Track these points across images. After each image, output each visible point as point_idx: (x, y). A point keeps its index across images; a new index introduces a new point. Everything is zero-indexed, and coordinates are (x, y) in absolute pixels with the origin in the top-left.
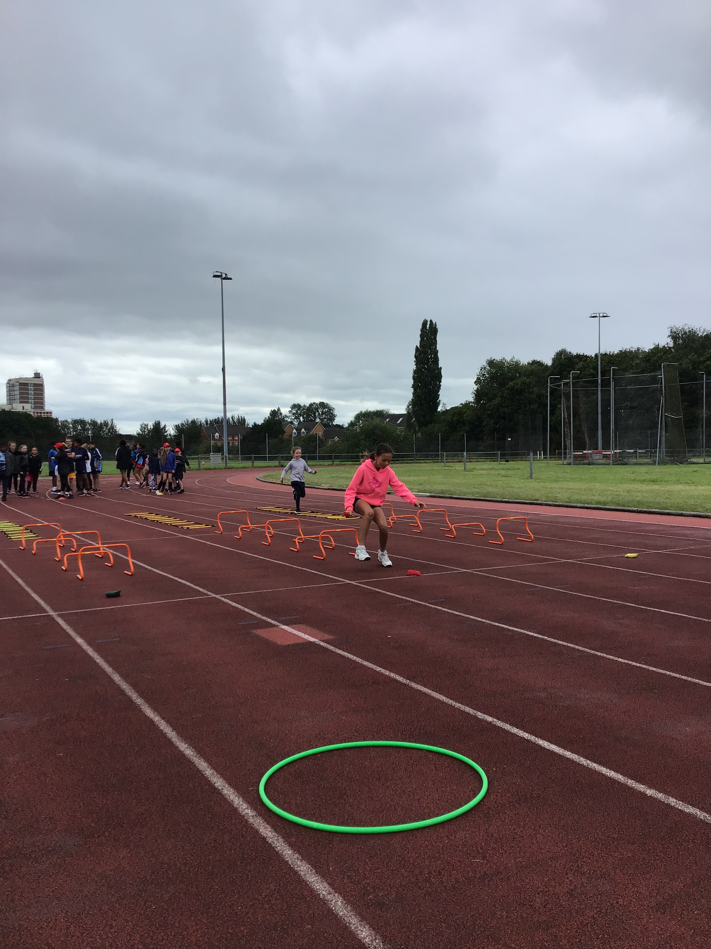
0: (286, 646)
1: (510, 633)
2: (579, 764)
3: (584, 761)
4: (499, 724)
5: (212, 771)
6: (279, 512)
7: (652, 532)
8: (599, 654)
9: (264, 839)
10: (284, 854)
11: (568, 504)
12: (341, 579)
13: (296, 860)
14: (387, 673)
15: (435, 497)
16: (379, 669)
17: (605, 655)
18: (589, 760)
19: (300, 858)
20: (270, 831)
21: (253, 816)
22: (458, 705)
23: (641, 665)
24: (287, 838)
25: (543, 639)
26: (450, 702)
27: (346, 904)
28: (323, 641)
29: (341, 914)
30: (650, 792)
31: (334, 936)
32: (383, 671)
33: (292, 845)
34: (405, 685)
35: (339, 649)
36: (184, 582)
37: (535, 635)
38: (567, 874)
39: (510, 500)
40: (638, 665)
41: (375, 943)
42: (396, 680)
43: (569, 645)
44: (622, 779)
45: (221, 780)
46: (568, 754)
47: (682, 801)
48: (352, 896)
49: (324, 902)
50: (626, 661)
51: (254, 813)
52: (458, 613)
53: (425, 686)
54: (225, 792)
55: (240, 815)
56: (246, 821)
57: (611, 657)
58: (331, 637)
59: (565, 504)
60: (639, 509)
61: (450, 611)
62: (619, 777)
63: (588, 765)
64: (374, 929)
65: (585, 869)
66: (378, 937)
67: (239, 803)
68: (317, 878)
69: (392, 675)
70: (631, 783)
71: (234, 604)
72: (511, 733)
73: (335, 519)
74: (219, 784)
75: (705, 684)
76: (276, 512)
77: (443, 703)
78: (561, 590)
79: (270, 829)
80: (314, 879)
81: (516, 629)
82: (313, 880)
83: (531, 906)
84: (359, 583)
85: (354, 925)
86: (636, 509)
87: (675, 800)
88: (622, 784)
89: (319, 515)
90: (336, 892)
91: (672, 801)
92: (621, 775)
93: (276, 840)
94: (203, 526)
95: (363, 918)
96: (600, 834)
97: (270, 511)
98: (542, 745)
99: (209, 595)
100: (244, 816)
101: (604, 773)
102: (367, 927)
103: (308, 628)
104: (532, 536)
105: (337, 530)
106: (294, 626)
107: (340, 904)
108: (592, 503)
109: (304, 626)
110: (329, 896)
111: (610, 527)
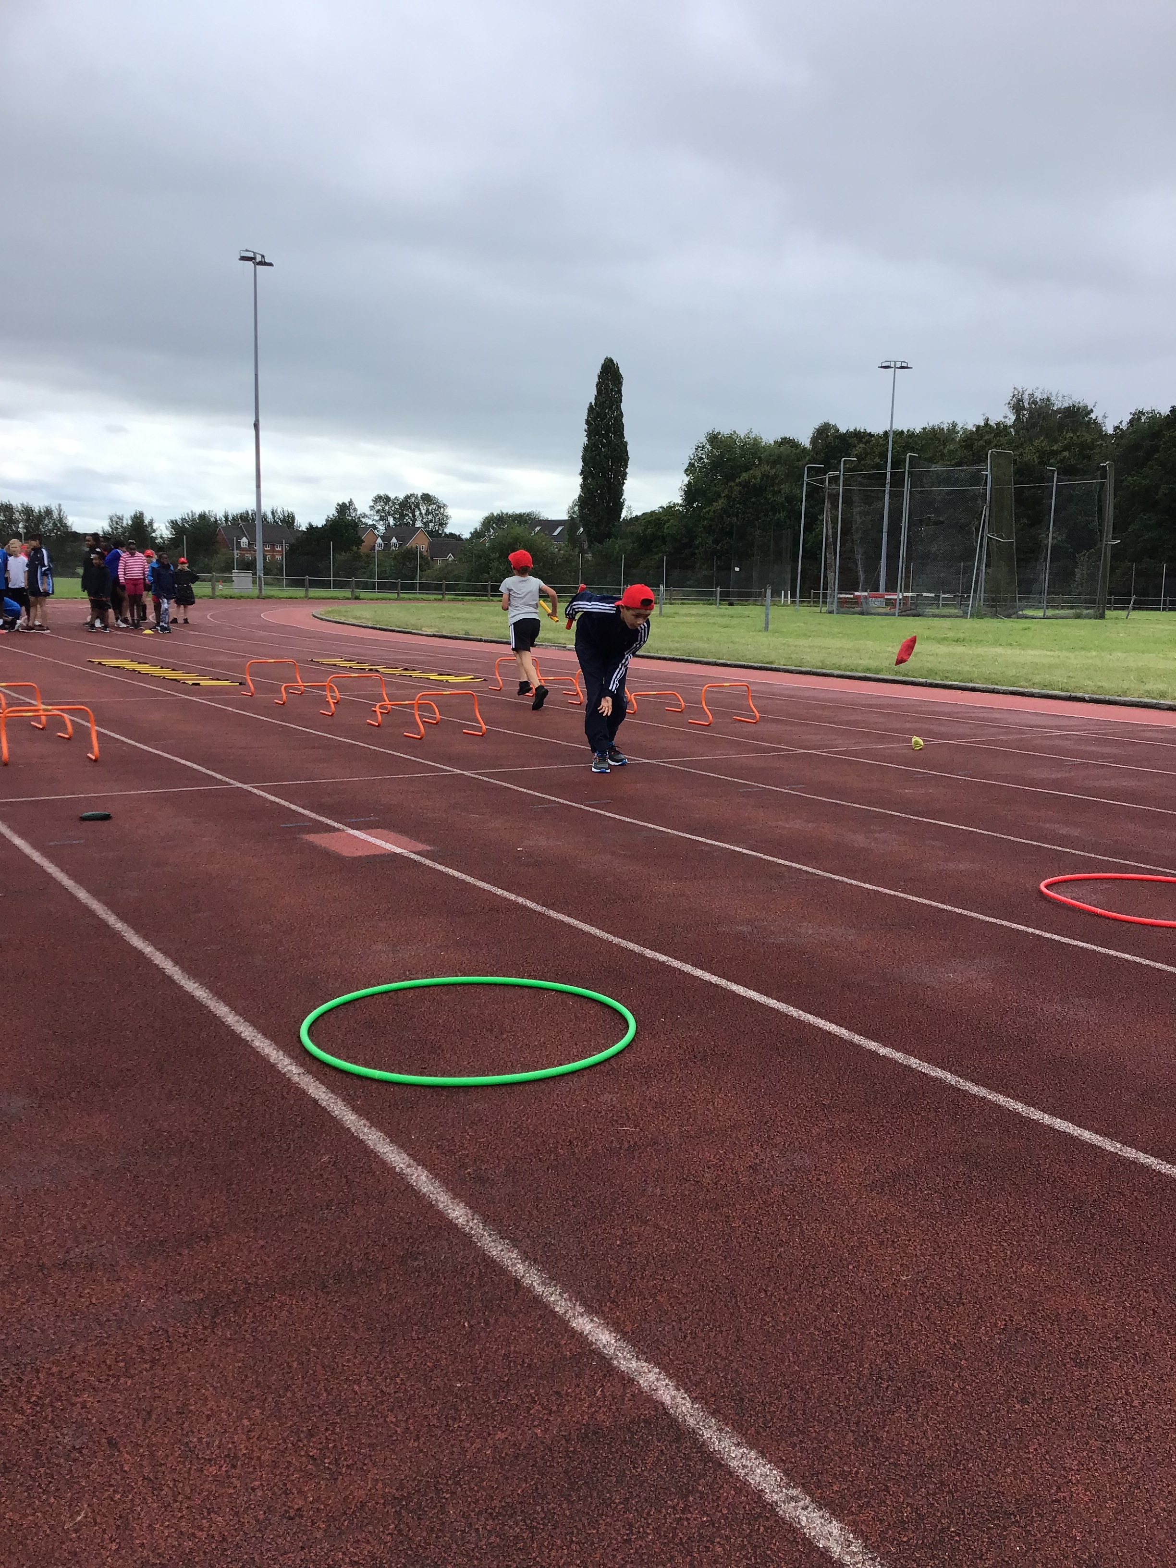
0: (354, 858)
1: (707, 849)
2: (787, 1015)
3: (793, 1012)
4: (676, 964)
5: (237, 1018)
6: (350, 667)
7: (944, 714)
8: (837, 877)
9: (315, 1102)
10: (344, 1119)
11: (819, 670)
12: (448, 768)
13: (362, 1127)
14: (513, 897)
16: (500, 892)
17: (846, 880)
18: (802, 1010)
19: (368, 1124)
20: (325, 1092)
21: (299, 1074)
22: (616, 940)
23: (896, 893)
25: (756, 857)
27: (433, 1178)
28: (414, 853)
29: (425, 1190)
30: (883, 1051)
31: (413, 1215)
32: (506, 894)
33: (355, 1109)
34: (540, 913)
35: (439, 863)
36: (188, 763)
38: (752, 1146)
39: (729, 662)
40: (892, 893)
41: (471, 1224)
42: (525, 907)
43: (794, 865)
44: (847, 1035)
45: (251, 1029)
46: (773, 1003)
47: (929, 1063)
48: (442, 1169)
49: (401, 1177)
50: (875, 888)
51: (301, 1070)
52: (629, 820)
53: (570, 916)
54: (257, 1043)
55: (280, 1072)
56: (289, 1079)
58: (429, 848)
59: (814, 670)
60: (929, 681)
61: (617, 817)
62: (844, 1032)
63: (799, 1016)
64: (471, 1208)
66: (476, 1216)
67: (278, 1057)
68: (392, 1148)
69: (521, 900)
70: (857, 1039)
71: (273, 798)
72: (692, 975)
73: (442, 681)
74: (247, 1033)
75: (987, 919)
76: (346, 667)
77: (595, 937)
78: (792, 792)
79: (324, 1090)
80: (388, 1149)
81: (716, 843)
82: (385, 1151)
83: (698, 1182)
84: (476, 774)
85: (443, 1203)
86: (924, 680)
87: (918, 1062)
88: (846, 1041)
89: (415, 674)
90: (419, 1165)
91: (914, 1062)
92: (846, 1029)
93: (333, 1102)
94: (225, 683)
95: (456, 1196)
97: (335, 665)
98: (737, 991)
99: (232, 784)
100: (284, 1074)
101: (821, 1027)
102: (462, 1205)
103: (393, 835)
104: (758, 715)
105: (444, 693)
106: (370, 830)
107: (424, 1178)
108: (857, 671)
109: (386, 832)
110: (408, 1169)
111: (880, 706)
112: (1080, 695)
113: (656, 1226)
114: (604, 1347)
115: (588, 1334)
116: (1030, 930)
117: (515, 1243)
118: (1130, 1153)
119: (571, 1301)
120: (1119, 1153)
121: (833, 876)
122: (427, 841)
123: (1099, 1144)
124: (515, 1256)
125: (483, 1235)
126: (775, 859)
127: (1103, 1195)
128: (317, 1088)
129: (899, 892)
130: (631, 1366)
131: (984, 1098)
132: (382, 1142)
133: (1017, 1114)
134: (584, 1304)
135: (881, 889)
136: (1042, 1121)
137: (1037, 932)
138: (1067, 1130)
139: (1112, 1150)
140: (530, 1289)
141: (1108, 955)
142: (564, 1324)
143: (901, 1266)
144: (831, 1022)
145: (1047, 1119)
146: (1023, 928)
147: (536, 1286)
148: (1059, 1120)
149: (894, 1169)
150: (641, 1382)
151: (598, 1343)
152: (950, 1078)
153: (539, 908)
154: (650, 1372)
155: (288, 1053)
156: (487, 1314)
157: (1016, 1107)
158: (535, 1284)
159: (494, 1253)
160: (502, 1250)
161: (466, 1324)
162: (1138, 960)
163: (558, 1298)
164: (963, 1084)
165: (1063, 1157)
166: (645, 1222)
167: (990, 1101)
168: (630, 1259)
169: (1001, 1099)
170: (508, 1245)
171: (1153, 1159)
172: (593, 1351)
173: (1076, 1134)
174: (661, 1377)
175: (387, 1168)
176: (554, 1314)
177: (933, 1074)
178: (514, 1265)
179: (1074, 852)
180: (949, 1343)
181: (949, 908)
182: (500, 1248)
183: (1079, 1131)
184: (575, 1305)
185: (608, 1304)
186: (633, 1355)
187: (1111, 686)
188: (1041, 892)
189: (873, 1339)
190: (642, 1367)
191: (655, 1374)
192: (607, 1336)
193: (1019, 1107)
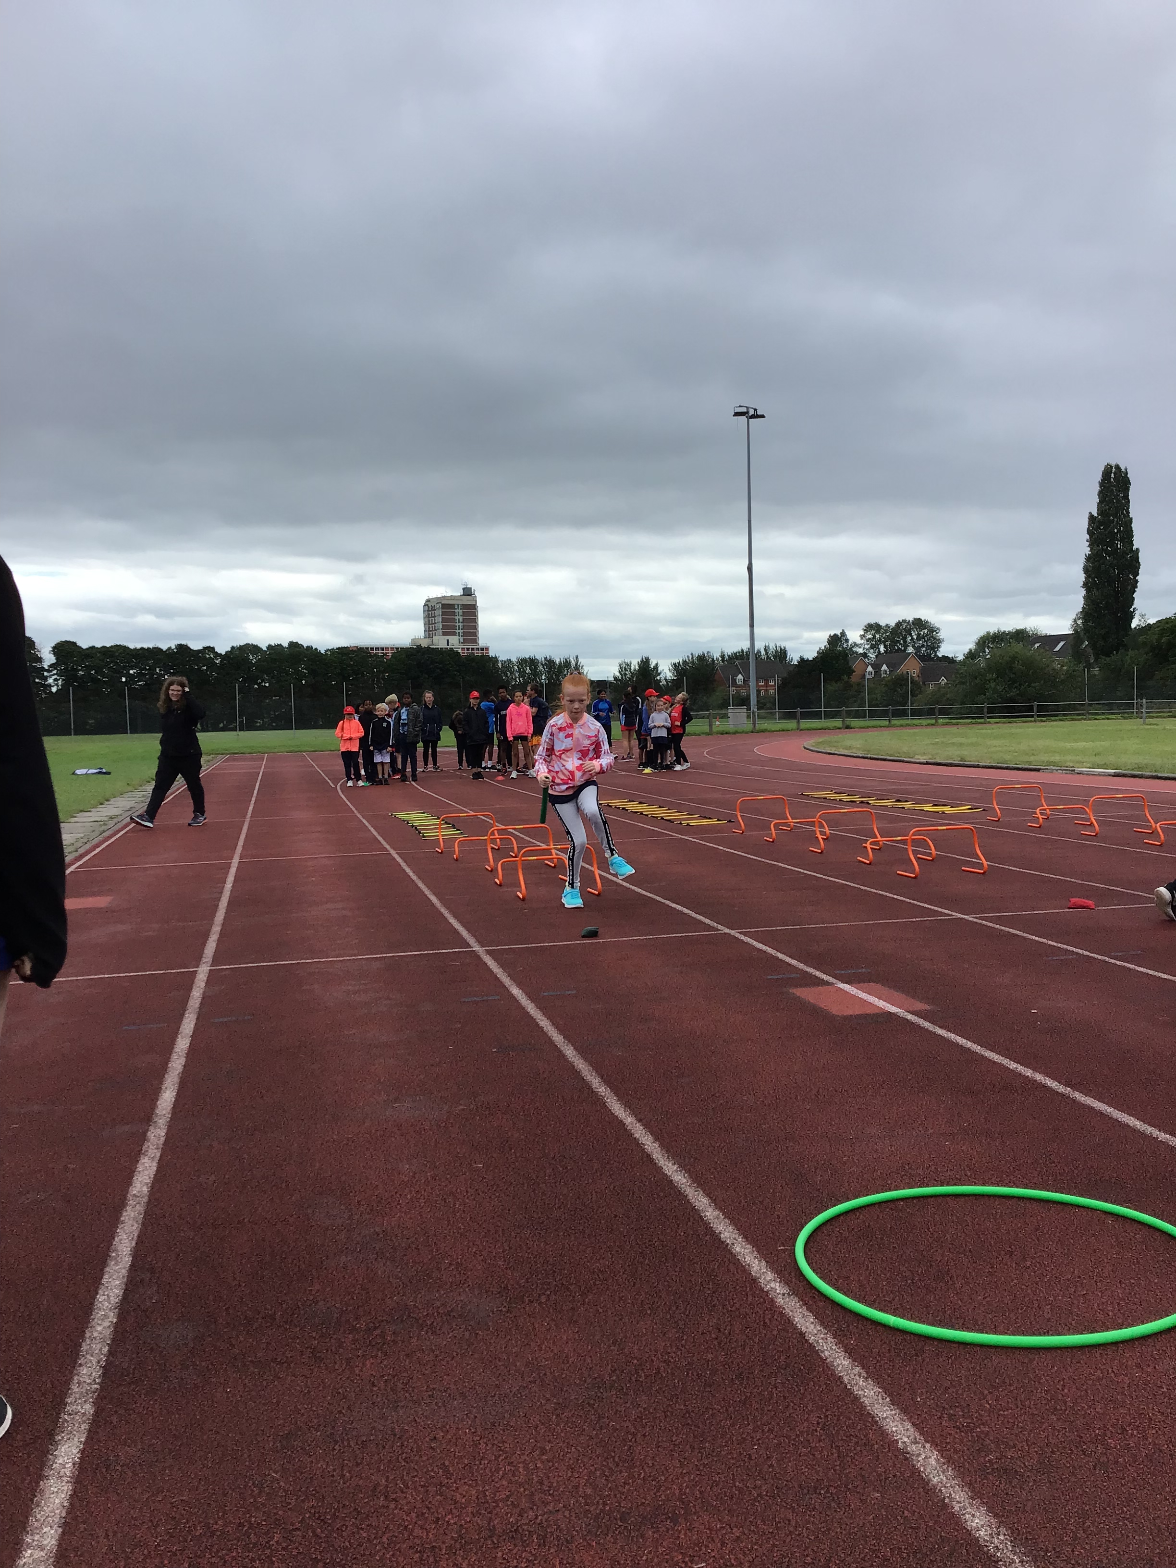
0: (844, 1018)
6: (840, 800)
9: (802, 1334)
10: (835, 1364)
12: (947, 912)
13: (858, 1378)
14: (1029, 1073)
15: (1124, 776)
16: (1013, 1065)
20: (812, 1323)
21: (784, 1295)
24: (840, 1337)
27: (944, 1463)
28: (912, 1013)
29: (935, 1480)
31: (921, 1516)
32: (1020, 1068)
33: (850, 1352)
34: (1062, 1095)
35: (941, 1027)
36: (679, 907)
42: (1045, 1087)
45: (731, 1228)
48: (956, 1451)
49: (903, 1457)
51: (786, 1290)
52: (1165, 976)
54: (737, 1249)
56: (772, 1301)
58: (927, 1007)
61: (1151, 972)
64: (996, 1515)
66: (1003, 1530)
67: (760, 1269)
68: (893, 1412)
69: (1039, 1077)
71: (760, 946)
73: (938, 812)
74: (727, 1234)
76: (836, 800)
77: (1134, 1130)
79: (812, 1320)
80: (888, 1413)
82: (885, 1415)
84: (980, 918)
85: (959, 1502)
89: (907, 805)
90: (927, 1442)
93: (822, 1338)
94: (714, 822)
95: (976, 1494)
97: (825, 798)
99: (720, 930)
100: (767, 1292)
102: (983, 1509)
103: (885, 990)
105: (939, 828)
106: (862, 984)
107: (933, 1462)
109: (879, 986)
110: (914, 1446)
122: (926, 1000)
125: (1013, 1562)
128: (803, 1316)
132: (880, 1401)
153: (1061, 1089)
175: (888, 1442)
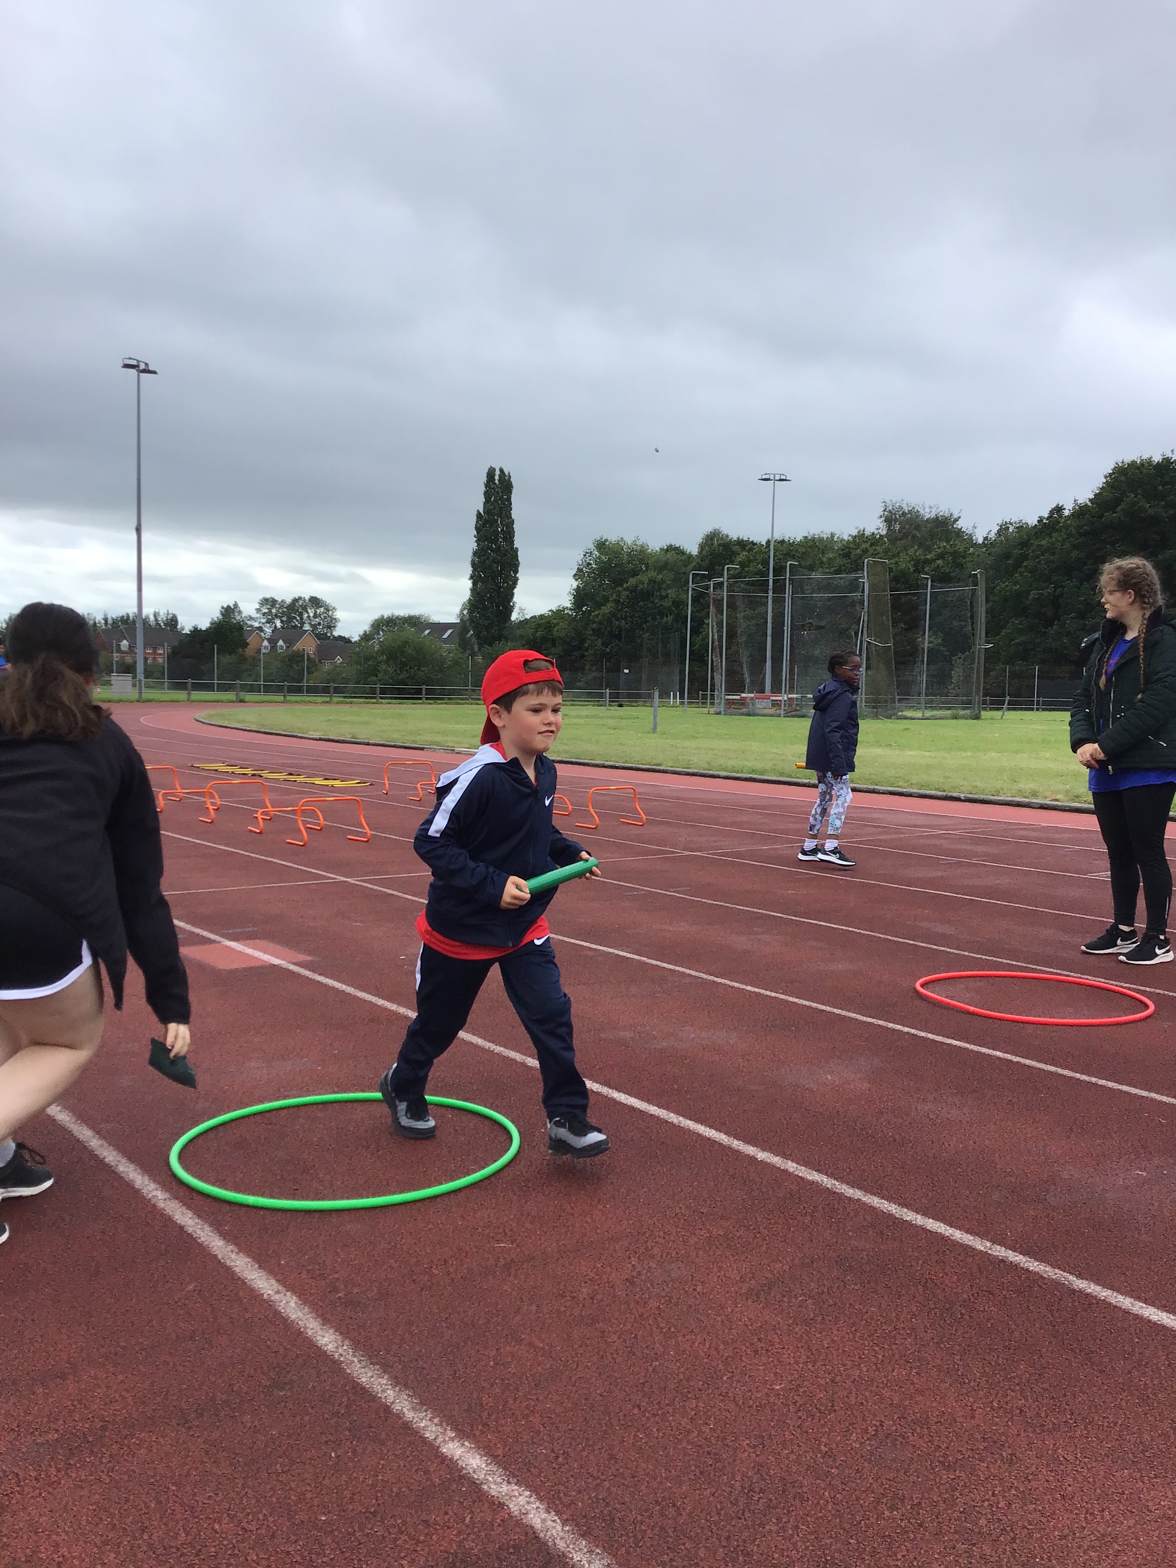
0: (231, 972)
1: (591, 954)
2: (667, 1122)
3: (674, 1118)
6: (233, 773)
8: (719, 980)
9: (181, 1228)
10: (210, 1246)
12: (331, 875)
13: (230, 1253)
14: (393, 1007)
16: (381, 1002)
17: (728, 982)
18: (683, 1116)
19: (236, 1250)
20: (190, 1218)
21: (165, 1200)
22: (498, 1049)
23: (777, 995)
24: (218, 1227)
25: (640, 961)
26: (488, 1045)
27: (302, 1304)
28: (295, 964)
29: (293, 1317)
30: (762, 1155)
31: (281, 1343)
32: (387, 1004)
33: (224, 1234)
35: (319, 975)
37: (629, 955)
38: (630, 1258)
39: (617, 765)
40: (773, 994)
41: (340, 1351)
43: (677, 968)
44: (726, 1140)
45: (115, 1153)
46: (653, 1110)
47: (806, 1167)
48: (311, 1294)
49: (268, 1305)
50: (757, 990)
51: (167, 1196)
54: (121, 1168)
55: (144, 1198)
56: (154, 1206)
57: (736, 985)
58: (309, 958)
59: (702, 771)
62: (722, 1138)
63: (679, 1123)
64: (341, 1333)
65: (656, 1251)
66: (347, 1342)
67: (143, 1183)
68: (261, 1274)
70: (737, 1144)
73: (328, 786)
74: (111, 1158)
75: (865, 1019)
76: (228, 772)
78: (679, 895)
79: (190, 1216)
80: (256, 1276)
82: (254, 1277)
83: (574, 1298)
84: (361, 881)
85: (312, 1329)
87: (795, 1165)
88: (725, 1146)
89: (300, 779)
90: (288, 1291)
91: (791, 1166)
92: (726, 1134)
93: (200, 1229)
95: (325, 1320)
96: (683, 1208)
97: (217, 770)
98: (618, 1099)
100: (150, 1199)
101: (700, 1132)
102: (331, 1331)
103: (271, 945)
104: (644, 817)
105: (328, 799)
106: (248, 941)
107: (292, 1304)
108: (742, 772)
109: (263, 942)
110: (277, 1296)
111: (764, 807)
112: (955, 794)
113: (531, 1344)
114: (474, 1472)
115: (458, 1460)
116: (906, 1029)
117: (386, 1368)
118: (999, 1251)
119: (441, 1425)
120: (989, 1252)
121: (716, 979)
122: (309, 952)
123: (970, 1243)
124: (385, 1382)
125: (353, 1362)
126: (659, 963)
127: (973, 1295)
128: (183, 1214)
129: (781, 993)
130: (501, 1490)
131: (859, 1200)
132: (250, 1268)
133: (890, 1215)
134: (455, 1428)
135: (762, 991)
136: (914, 1222)
137: (913, 1031)
138: (939, 1231)
139: (982, 1249)
140: (399, 1416)
141: (980, 1053)
142: (433, 1449)
143: (776, 1374)
144: (711, 1127)
145: (919, 1220)
146: (898, 1027)
147: (406, 1412)
148: (931, 1220)
149: (770, 1276)
150: (511, 1506)
151: (469, 1468)
152: (827, 1182)
154: (521, 1495)
155: (154, 1178)
156: (354, 1443)
157: (890, 1209)
158: (405, 1410)
159: (364, 1380)
160: (372, 1377)
161: (333, 1455)
162: (1009, 1057)
163: (429, 1423)
164: (839, 1187)
165: (935, 1258)
166: (520, 1341)
167: (865, 1204)
168: (502, 1380)
169: (875, 1201)
170: (378, 1370)
171: (1021, 1256)
172: (462, 1477)
173: (947, 1234)
174: (532, 1499)
175: (254, 1295)
176: (424, 1440)
177: (810, 1178)
178: (384, 1391)
179: (949, 950)
180: (820, 1451)
181: (828, 1009)
182: (369, 1375)
183: (950, 1231)
184: (446, 1430)
185: (480, 1427)
186: (504, 1479)
187: (984, 786)
188: (917, 991)
189: (745, 1451)
190: (513, 1490)
191: (526, 1497)
192: (478, 1461)
193: (892, 1208)
